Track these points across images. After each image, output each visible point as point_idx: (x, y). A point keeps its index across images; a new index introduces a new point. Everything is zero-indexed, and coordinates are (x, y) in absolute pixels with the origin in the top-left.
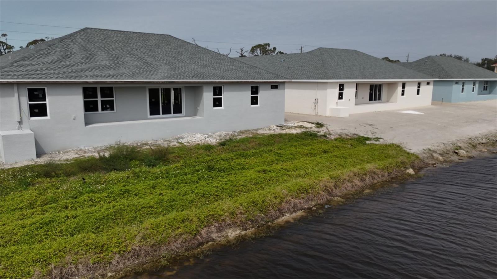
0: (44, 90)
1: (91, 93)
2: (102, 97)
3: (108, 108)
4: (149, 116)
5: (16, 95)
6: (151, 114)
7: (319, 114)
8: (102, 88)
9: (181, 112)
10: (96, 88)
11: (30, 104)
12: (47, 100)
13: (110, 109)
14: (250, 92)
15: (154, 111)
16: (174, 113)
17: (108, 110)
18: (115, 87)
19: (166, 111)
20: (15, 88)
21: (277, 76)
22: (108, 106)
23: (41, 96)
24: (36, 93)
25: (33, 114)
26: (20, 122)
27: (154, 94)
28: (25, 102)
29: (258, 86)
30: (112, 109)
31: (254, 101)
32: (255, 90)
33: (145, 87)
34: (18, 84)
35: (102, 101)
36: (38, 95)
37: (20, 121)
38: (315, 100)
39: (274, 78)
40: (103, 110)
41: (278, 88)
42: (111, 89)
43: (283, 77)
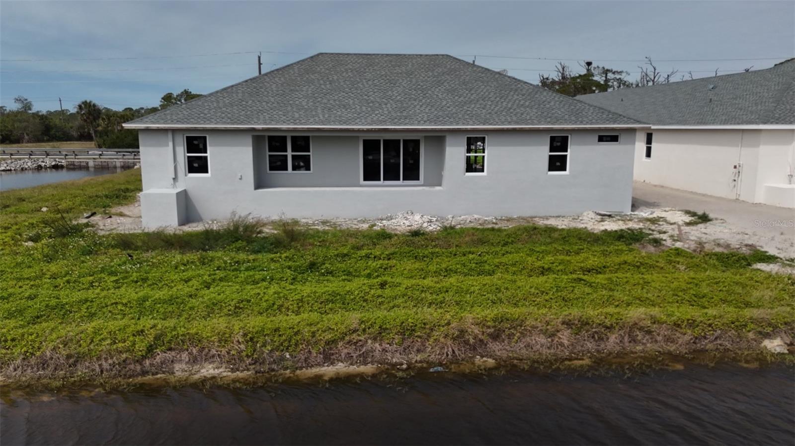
0: (205, 138)
1: (278, 144)
2: (293, 151)
3: (302, 167)
4: (362, 181)
5: (171, 144)
6: (365, 179)
7: (741, 198)
8: (294, 139)
9: (418, 179)
10: (285, 138)
11: (189, 157)
12: (208, 151)
13: (304, 168)
14: (547, 148)
15: (371, 174)
16: (404, 180)
17: (302, 169)
18: (313, 137)
19: (392, 175)
20: (170, 135)
21: (617, 118)
22: (303, 163)
23: (201, 146)
24: (196, 142)
25: (192, 170)
26: (174, 179)
27: (371, 147)
28: (182, 154)
29: (568, 137)
30: (308, 169)
31: (557, 164)
32: (559, 143)
33: (358, 137)
34: (174, 131)
35: (293, 156)
36: (198, 145)
37: (174, 177)
38: (735, 167)
39: (609, 121)
40: (294, 168)
41: (617, 141)
42: (306, 139)
43: (630, 120)
